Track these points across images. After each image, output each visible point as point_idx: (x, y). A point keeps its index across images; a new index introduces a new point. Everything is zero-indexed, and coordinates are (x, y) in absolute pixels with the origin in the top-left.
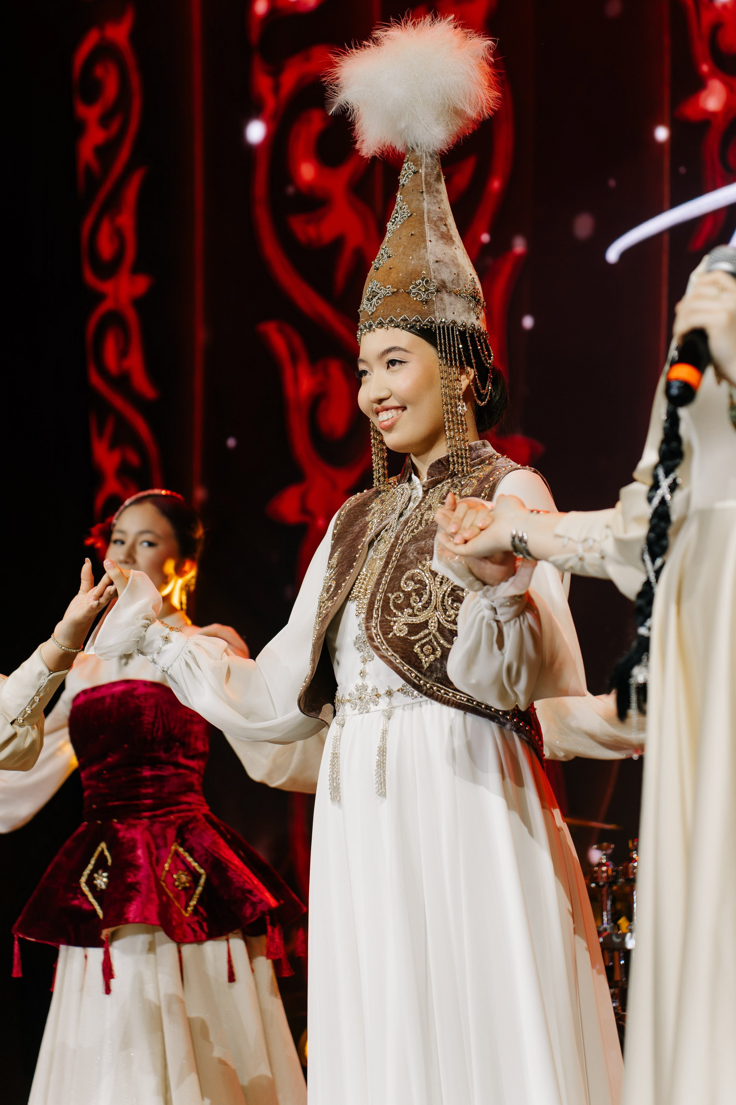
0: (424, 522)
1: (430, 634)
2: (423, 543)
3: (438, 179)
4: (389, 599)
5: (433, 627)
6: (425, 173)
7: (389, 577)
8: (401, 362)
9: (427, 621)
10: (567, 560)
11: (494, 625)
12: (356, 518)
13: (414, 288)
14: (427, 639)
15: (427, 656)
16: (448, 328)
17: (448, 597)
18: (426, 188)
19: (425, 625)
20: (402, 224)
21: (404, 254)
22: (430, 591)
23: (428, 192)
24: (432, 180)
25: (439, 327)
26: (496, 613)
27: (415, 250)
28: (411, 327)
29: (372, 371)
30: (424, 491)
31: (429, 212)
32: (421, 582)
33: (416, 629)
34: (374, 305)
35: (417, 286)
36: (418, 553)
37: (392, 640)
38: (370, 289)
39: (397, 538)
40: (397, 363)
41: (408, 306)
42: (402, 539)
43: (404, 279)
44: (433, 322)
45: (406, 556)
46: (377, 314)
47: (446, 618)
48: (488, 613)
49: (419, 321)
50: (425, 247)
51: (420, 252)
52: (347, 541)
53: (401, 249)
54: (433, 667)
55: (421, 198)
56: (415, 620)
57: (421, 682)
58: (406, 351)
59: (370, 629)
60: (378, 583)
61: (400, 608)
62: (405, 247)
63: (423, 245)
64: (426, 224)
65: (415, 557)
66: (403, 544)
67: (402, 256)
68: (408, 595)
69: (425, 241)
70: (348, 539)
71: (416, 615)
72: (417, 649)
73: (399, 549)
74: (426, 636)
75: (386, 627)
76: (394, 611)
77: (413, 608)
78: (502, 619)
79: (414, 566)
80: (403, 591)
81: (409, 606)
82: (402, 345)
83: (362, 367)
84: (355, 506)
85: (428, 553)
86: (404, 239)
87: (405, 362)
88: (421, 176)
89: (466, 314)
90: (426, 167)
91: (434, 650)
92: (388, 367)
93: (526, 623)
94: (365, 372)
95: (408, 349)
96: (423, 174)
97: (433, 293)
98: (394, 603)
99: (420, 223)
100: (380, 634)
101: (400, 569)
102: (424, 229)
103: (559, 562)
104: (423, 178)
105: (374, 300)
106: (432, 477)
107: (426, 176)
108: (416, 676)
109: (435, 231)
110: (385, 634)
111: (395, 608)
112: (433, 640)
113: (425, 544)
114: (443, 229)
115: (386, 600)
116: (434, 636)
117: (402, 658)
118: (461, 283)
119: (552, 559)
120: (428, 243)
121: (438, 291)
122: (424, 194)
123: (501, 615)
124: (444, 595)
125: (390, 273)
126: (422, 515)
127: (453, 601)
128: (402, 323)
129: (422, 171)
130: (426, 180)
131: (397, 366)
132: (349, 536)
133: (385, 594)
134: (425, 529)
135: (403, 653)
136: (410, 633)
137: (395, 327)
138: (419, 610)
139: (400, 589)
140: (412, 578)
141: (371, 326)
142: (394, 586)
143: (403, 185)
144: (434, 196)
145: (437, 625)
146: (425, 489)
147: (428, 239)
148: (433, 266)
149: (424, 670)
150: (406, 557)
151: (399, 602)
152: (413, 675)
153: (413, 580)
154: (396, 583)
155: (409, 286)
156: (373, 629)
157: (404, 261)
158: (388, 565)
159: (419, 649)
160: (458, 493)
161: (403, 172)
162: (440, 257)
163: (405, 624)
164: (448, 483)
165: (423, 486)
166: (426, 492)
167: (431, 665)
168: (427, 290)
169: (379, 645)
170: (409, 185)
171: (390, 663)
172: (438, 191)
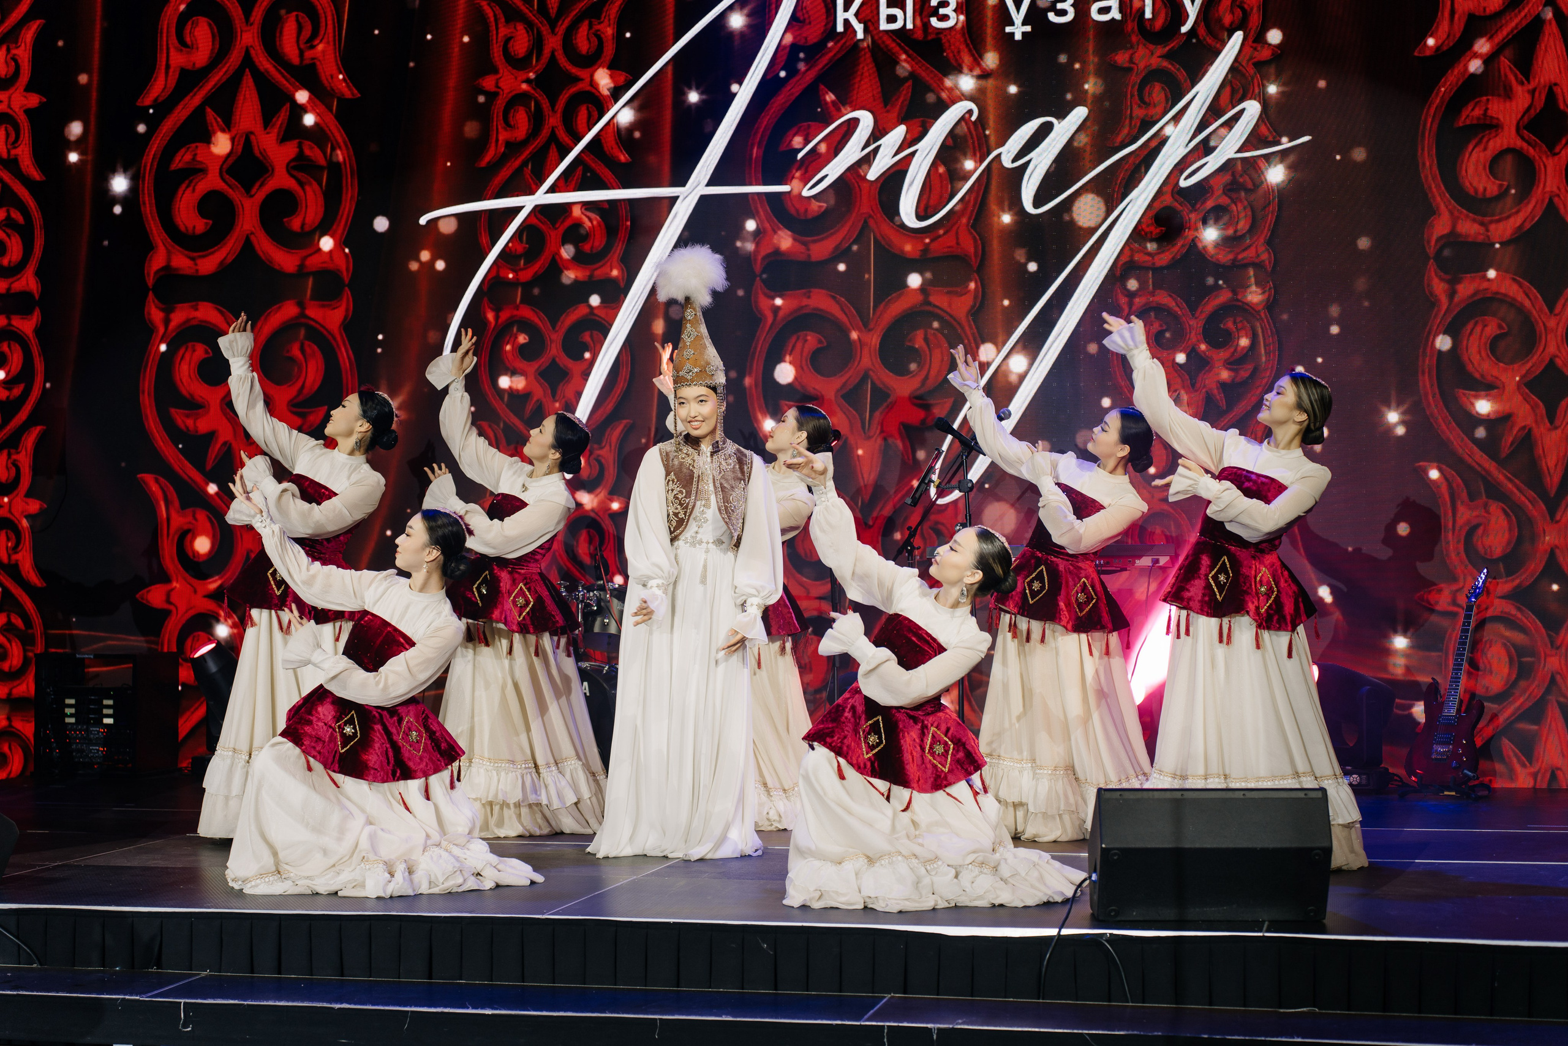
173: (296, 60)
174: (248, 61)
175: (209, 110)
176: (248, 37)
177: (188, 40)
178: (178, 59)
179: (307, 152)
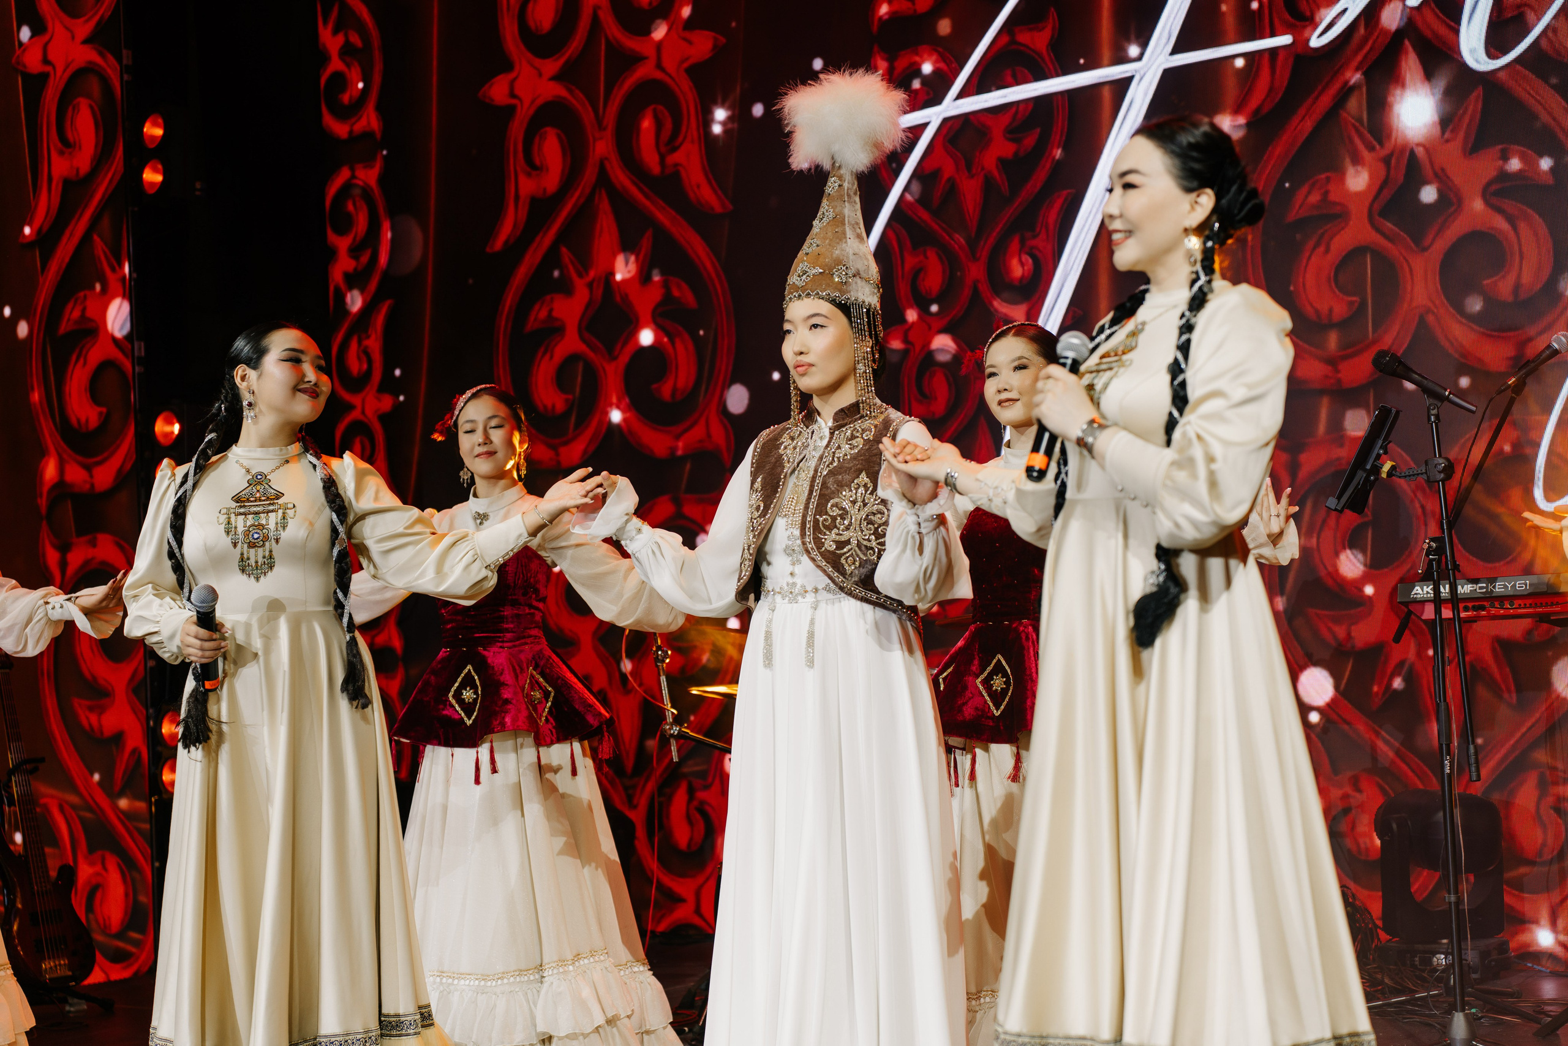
0: (836, 459)
1: (852, 549)
2: (840, 477)
3: (855, 194)
4: (818, 520)
5: (854, 542)
6: (848, 187)
7: (816, 503)
8: (822, 326)
9: (849, 539)
10: (980, 499)
11: (917, 537)
12: (770, 451)
13: (836, 271)
14: (850, 553)
15: (850, 566)
16: (859, 305)
17: (864, 521)
18: (848, 198)
19: (848, 542)
20: (828, 223)
21: (830, 245)
22: (851, 516)
23: (849, 202)
24: (852, 194)
25: (853, 303)
26: (920, 528)
27: (838, 243)
28: (832, 300)
29: (796, 330)
30: (830, 432)
31: (849, 217)
32: (844, 509)
33: (842, 545)
34: (804, 280)
35: (839, 270)
36: (838, 486)
37: (824, 553)
38: (800, 269)
39: (816, 471)
40: (819, 327)
41: (831, 284)
42: (820, 472)
43: (829, 264)
44: (848, 299)
45: (827, 486)
46: (806, 287)
47: (863, 537)
48: (913, 528)
49: (839, 296)
50: (846, 242)
51: (842, 245)
52: (766, 470)
53: (827, 241)
54: (853, 574)
55: (843, 206)
56: (843, 539)
57: (845, 585)
58: (826, 317)
59: (806, 544)
60: (806, 507)
61: (829, 529)
62: (831, 240)
63: (844, 240)
64: (847, 225)
65: (835, 488)
66: (822, 476)
67: (828, 246)
68: (834, 519)
69: (846, 238)
70: (767, 468)
71: (841, 535)
72: (843, 561)
73: (819, 481)
74: (849, 551)
75: (819, 544)
76: (825, 531)
77: (839, 529)
78: (924, 531)
79: (836, 496)
80: (830, 515)
81: (836, 527)
82: (823, 313)
83: (787, 327)
84: (768, 441)
85: (847, 486)
86: (830, 234)
87: (825, 327)
88: (844, 189)
89: (871, 296)
90: (848, 183)
91: (855, 561)
92: (811, 329)
93: (941, 535)
94: (789, 332)
95: (828, 316)
96: (846, 188)
97: (850, 277)
98: (824, 525)
99: (842, 224)
100: (815, 548)
101: (824, 498)
102: (845, 229)
103: (974, 499)
104: (846, 191)
105: (804, 277)
106: (837, 422)
107: (848, 189)
108: (842, 581)
109: (853, 231)
110: (819, 548)
111: (824, 528)
112: (854, 553)
113: (843, 479)
114: (858, 231)
115: (816, 522)
116: (855, 551)
117: (833, 567)
118: (870, 273)
119: (970, 495)
120: (848, 240)
121: (854, 276)
122: (846, 203)
123: (924, 528)
124: (861, 519)
125: (819, 258)
126: (834, 453)
127: (868, 524)
128: (826, 296)
129: (846, 185)
130: (847, 193)
131: (819, 329)
132: (767, 465)
133: (814, 517)
134: (838, 465)
135: (834, 564)
136: (838, 548)
137: (819, 298)
138: (843, 531)
139: (827, 513)
140: (836, 505)
141: (800, 296)
142: (821, 509)
143: (829, 194)
144: (853, 206)
145: (856, 542)
146: (832, 431)
147: (848, 236)
148: (851, 257)
149: (847, 577)
150: (827, 488)
151: (827, 524)
152: (840, 580)
153: (837, 507)
154: (823, 508)
155: (833, 270)
156: (808, 543)
157: (830, 250)
158: (812, 493)
159: (845, 560)
160: (860, 436)
161: (829, 184)
162: (857, 251)
163: (833, 541)
164: (850, 427)
165: (830, 429)
166: (832, 434)
167: (852, 572)
168: (847, 274)
169: (814, 557)
170: (834, 194)
171: (824, 571)
172: (855, 202)
173: (656, 169)
174: (603, 178)
175: (564, 250)
176: (602, 147)
177: (537, 162)
178: (527, 186)
179: (676, 293)
